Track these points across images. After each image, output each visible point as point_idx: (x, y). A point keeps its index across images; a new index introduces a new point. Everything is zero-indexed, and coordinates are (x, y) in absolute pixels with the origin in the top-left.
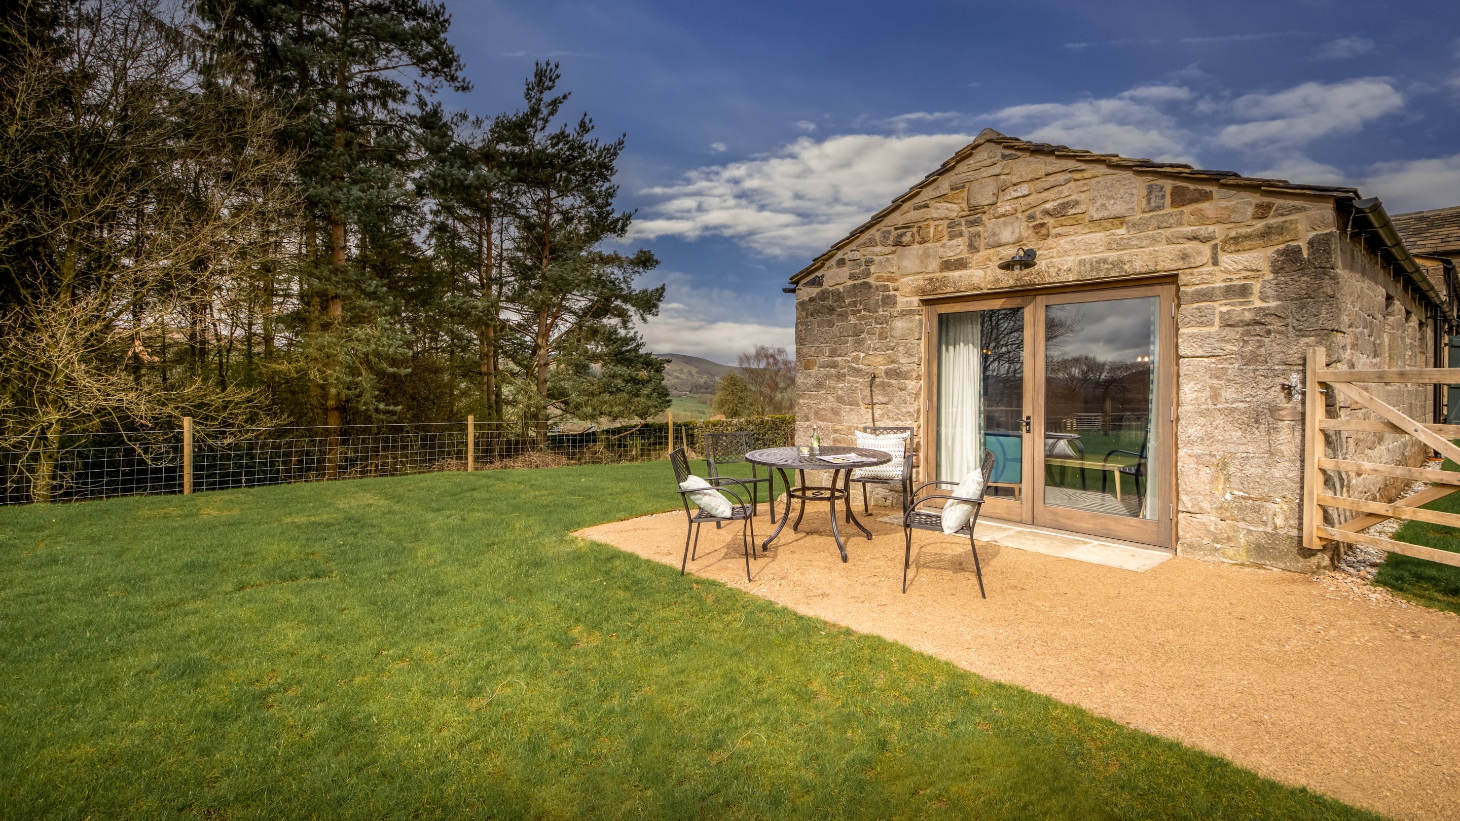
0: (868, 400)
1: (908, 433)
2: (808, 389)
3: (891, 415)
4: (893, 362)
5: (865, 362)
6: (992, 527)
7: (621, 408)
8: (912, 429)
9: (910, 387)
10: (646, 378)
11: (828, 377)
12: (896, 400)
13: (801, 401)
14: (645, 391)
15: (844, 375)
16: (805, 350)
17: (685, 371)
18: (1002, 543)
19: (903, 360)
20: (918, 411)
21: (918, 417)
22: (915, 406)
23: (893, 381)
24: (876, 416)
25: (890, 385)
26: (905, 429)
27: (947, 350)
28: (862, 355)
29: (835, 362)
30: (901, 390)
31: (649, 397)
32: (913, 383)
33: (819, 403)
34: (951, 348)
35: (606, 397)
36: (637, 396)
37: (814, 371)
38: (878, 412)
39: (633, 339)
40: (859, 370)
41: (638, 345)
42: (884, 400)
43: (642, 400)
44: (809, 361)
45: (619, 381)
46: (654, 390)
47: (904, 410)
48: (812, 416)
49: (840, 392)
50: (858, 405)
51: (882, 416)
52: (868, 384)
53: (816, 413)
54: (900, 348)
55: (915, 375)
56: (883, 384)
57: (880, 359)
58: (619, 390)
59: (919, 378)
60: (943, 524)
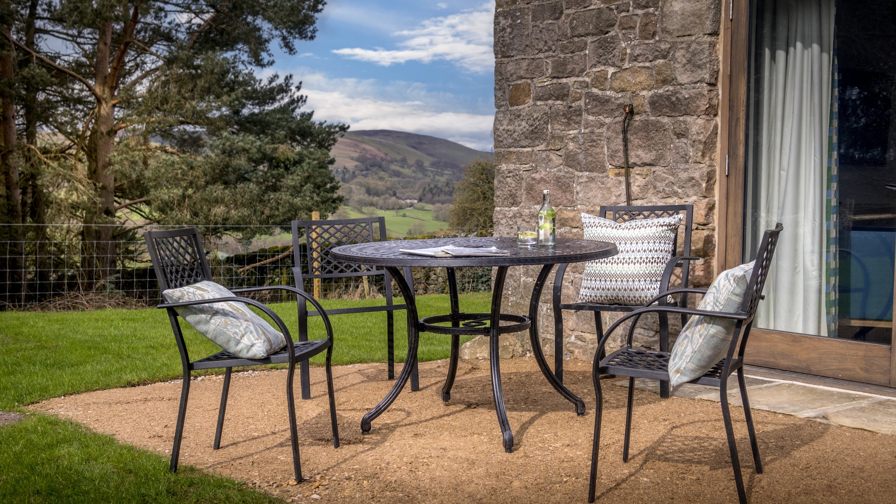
0: (620, 160)
1: (682, 215)
2: (516, 143)
3: (660, 186)
4: (665, 82)
5: (616, 84)
6: (832, 394)
7: (246, 212)
8: (689, 209)
9: (694, 129)
10: (292, 156)
11: (551, 117)
12: (670, 157)
13: (504, 167)
14: (290, 180)
15: (579, 112)
16: (511, 68)
17: (411, 161)
18: (835, 421)
19: (683, 78)
20: (710, 177)
21: (709, 189)
22: (704, 168)
23: (665, 120)
24: (635, 189)
25: (659, 128)
26: (676, 209)
27: (773, 58)
28: (611, 70)
29: (564, 86)
30: (680, 135)
31: (296, 191)
32: (700, 121)
33: (535, 170)
34: (781, 54)
35: (218, 190)
36: (275, 189)
37: (525, 108)
38: (637, 182)
39: (284, 89)
40: (606, 101)
41: (292, 102)
42: (647, 157)
43: (284, 196)
44: (517, 87)
45: (241, 162)
46: (307, 179)
47: (684, 176)
48: (522, 195)
49: (571, 146)
50: (603, 169)
51: (644, 188)
52: (619, 128)
53: (530, 189)
54: (679, 54)
55: (703, 104)
56: (646, 125)
57: (642, 77)
58: (243, 178)
59: (711, 111)
60: (671, 363)
